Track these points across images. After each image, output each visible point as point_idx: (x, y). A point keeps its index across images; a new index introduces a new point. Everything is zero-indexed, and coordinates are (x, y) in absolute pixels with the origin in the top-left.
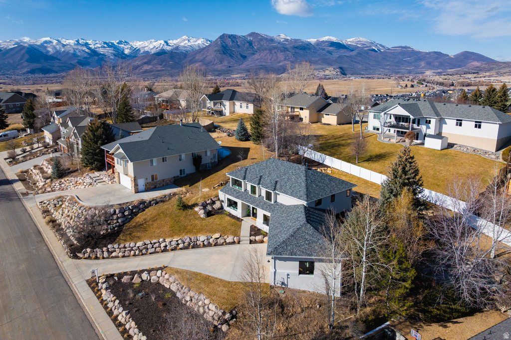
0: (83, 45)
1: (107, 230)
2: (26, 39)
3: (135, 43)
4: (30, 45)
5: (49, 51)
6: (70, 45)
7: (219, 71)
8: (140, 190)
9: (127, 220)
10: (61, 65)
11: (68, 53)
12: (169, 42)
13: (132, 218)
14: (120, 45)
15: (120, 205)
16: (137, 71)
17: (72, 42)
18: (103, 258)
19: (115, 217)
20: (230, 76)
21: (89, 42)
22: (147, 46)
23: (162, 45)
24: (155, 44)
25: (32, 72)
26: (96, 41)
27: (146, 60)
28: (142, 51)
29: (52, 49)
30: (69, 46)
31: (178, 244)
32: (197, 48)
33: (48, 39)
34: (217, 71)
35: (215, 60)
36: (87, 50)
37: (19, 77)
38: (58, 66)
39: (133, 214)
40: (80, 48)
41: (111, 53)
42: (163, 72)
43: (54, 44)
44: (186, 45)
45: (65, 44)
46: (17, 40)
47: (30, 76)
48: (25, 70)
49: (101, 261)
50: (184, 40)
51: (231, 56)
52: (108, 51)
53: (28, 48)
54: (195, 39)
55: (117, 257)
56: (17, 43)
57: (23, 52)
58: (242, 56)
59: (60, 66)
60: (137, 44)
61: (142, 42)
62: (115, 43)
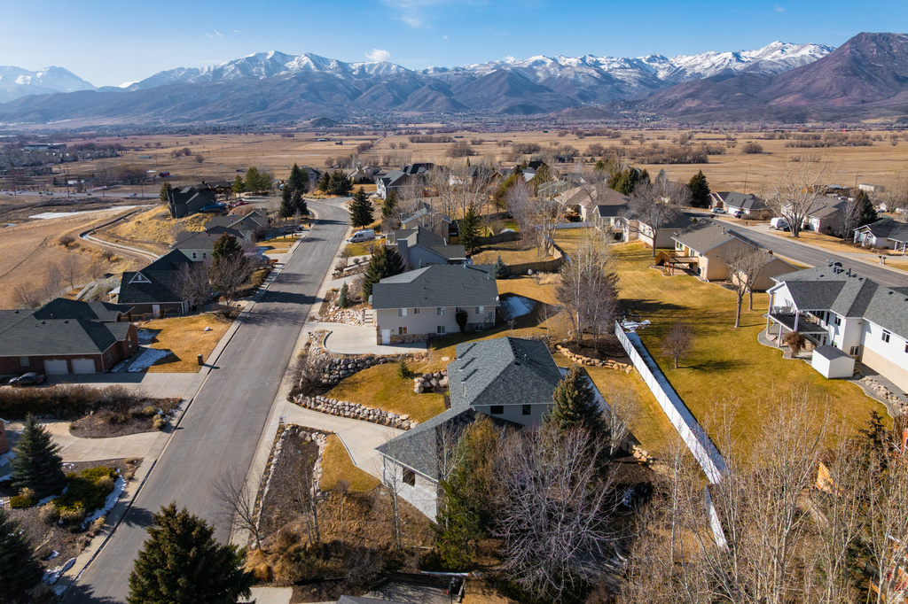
0: (590, 66)
1: (328, 379)
2: (510, 60)
3: (678, 59)
4: (513, 69)
5: (539, 77)
6: (571, 66)
7: (836, 111)
8: (384, 342)
9: (349, 373)
10: (555, 99)
11: (566, 79)
12: (743, 54)
13: (354, 373)
14: (651, 64)
15: (347, 355)
16: (672, 110)
17: (574, 61)
18: (310, 408)
19: (338, 367)
20: (858, 122)
21: (602, 60)
22: (700, 64)
23: (727, 61)
24: (714, 59)
25: (511, 110)
26: (612, 58)
27: (691, 91)
28: (689, 73)
29: (544, 73)
30: (568, 68)
31: (369, 415)
32: (799, 65)
33: (540, 58)
34: (831, 110)
35: (831, 88)
36: (596, 74)
37: (491, 119)
38: (548, 102)
39: (357, 369)
40: (585, 70)
41: (635, 78)
42: (719, 114)
43: (548, 65)
44: (776, 60)
45: (563, 64)
46: (498, 61)
47: (507, 117)
48: (501, 108)
49: (306, 410)
50: (774, 49)
51: (870, 78)
52: (629, 76)
53: (510, 74)
54: (795, 47)
55: (319, 411)
56: (497, 66)
57: (502, 80)
58: (897, 78)
59: (552, 101)
60: (682, 61)
61: (691, 57)
62: (644, 61)
